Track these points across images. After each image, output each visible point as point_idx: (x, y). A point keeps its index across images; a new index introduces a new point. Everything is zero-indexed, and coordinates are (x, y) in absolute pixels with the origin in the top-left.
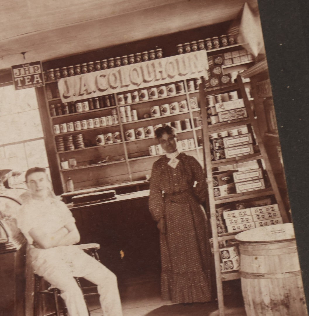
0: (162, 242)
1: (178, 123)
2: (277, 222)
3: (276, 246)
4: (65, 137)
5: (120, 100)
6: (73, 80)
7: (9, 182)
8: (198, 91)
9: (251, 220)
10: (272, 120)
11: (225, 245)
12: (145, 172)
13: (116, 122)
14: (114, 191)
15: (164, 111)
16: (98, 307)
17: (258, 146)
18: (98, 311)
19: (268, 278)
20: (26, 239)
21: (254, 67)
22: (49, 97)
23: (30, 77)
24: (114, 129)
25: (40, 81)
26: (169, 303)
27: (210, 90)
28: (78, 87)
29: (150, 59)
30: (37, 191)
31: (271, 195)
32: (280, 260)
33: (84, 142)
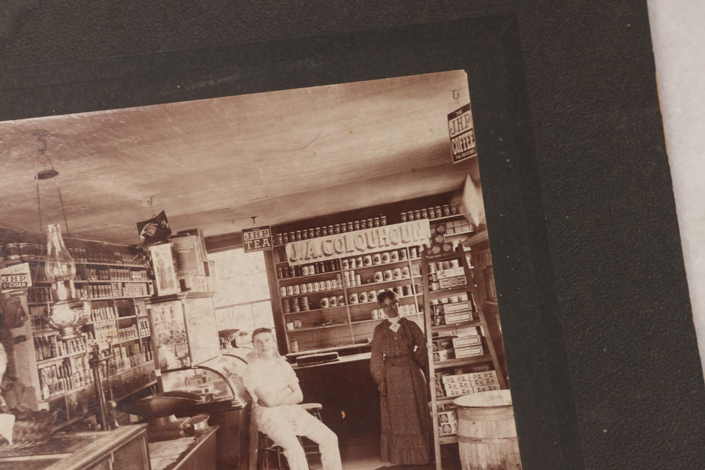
0: (383, 404)
1: (400, 289)
2: (495, 389)
3: (493, 411)
4: (291, 300)
5: (344, 265)
6: (299, 244)
7: (236, 341)
8: (420, 258)
9: (470, 386)
10: (492, 288)
11: (443, 409)
12: (368, 335)
13: (341, 286)
14: (337, 353)
15: (387, 276)
16: (320, 466)
17: (477, 313)
19: (484, 443)
20: (251, 397)
21: (475, 237)
22: (277, 260)
23: (259, 241)
24: (338, 292)
25: (269, 245)
26: (388, 465)
27: (432, 257)
28: (305, 251)
29: (374, 226)
30: (263, 350)
31: (489, 362)
32: (497, 426)
33: (309, 304)
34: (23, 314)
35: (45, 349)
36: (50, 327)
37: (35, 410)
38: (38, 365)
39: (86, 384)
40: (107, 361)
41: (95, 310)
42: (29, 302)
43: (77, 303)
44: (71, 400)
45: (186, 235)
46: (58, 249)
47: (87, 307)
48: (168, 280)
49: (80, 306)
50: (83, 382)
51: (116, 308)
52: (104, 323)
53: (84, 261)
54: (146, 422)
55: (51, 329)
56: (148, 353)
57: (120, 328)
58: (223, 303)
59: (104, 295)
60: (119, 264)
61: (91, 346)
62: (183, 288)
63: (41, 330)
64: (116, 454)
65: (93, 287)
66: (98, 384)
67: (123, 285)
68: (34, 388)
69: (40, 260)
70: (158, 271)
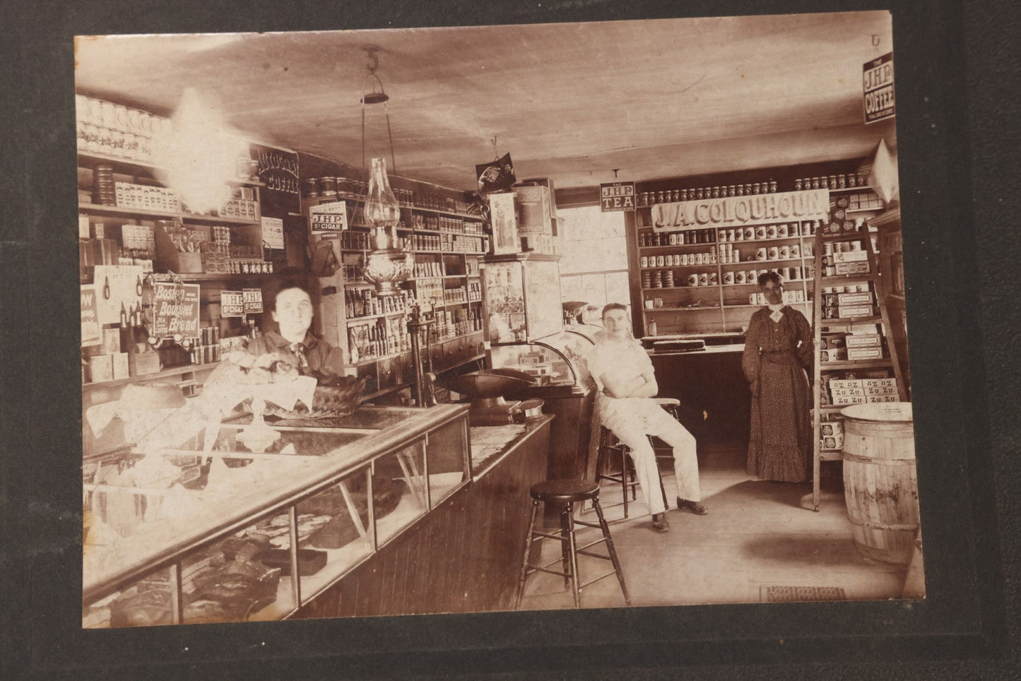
0: (754, 406)
1: (787, 270)
2: (893, 400)
3: (889, 427)
4: (653, 273)
5: (721, 236)
6: (668, 207)
7: (583, 317)
8: (814, 236)
9: (863, 394)
10: (899, 279)
11: (828, 419)
12: (742, 323)
13: (714, 262)
14: (703, 341)
15: (772, 254)
16: (672, 473)
17: (879, 308)
18: (671, 477)
19: (875, 464)
20: (596, 385)
21: (884, 215)
22: (639, 224)
23: (620, 199)
24: (711, 269)
25: (631, 205)
26: (755, 479)
27: (829, 236)
28: (675, 215)
29: (761, 192)
30: (614, 330)
31: (890, 367)
32: (893, 444)
33: (674, 280)
34: (335, 261)
35: (357, 304)
36: (365, 280)
37: (340, 375)
38: (347, 323)
39: (402, 350)
40: (428, 325)
41: (419, 265)
42: (343, 247)
43: (398, 254)
44: (383, 368)
45: (533, 185)
46: (381, 188)
47: (410, 260)
48: (507, 237)
49: (402, 258)
50: (399, 349)
51: (443, 264)
52: (429, 281)
53: (410, 205)
54: (469, 402)
55: (366, 283)
56: (478, 320)
57: (446, 289)
58: (571, 270)
59: (430, 248)
60: (451, 212)
61: (411, 307)
62: (525, 246)
63: (354, 282)
64: (433, 435)
65: (418, 237)
66: (416, 353)
67: (454, 237)
68: (341, 350)
69: (358, 200)
70: (497, 224)
